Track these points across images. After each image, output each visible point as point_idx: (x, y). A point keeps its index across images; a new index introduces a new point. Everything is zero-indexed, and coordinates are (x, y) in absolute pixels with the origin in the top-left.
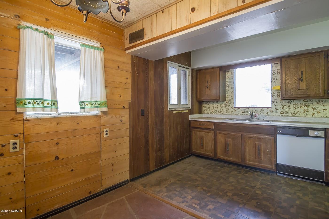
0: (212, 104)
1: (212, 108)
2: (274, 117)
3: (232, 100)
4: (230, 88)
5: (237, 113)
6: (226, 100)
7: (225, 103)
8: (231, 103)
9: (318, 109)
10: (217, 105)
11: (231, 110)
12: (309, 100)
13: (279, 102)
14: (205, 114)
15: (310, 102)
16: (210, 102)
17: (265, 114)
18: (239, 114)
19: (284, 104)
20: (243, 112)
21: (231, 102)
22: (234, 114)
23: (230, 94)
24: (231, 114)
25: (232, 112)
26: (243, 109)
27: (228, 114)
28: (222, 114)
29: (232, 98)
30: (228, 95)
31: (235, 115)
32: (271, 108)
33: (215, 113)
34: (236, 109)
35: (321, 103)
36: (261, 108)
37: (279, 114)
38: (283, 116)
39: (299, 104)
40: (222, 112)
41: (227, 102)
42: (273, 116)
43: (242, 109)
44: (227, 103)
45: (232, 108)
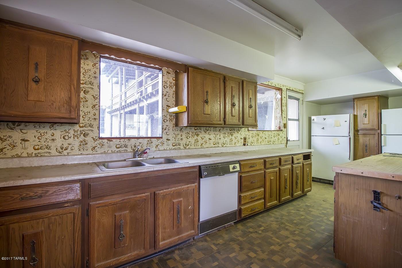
0: (34, 131)
1: (34, 141)
2: (166, 151)
3: (95, 123)
4: (88, 96)
5: (105, 149)
6: (81, 122)
7: (77, 127)
8: (91, 129)
9: (205, 138)
10: (50, 132)
11: (91, 143)
12: (199, 128)
13: (171, 130)
14: (9, 160)
15: (200, 130)
16: (27, 124)
17: (154, 149)
18: (110, 152)
19: (176, 133)
20: (118, 146)
21: (91, 126)
22: (98, 152)
23: (90, 109)
24: (91, 152)
25: (94, 148)
26: (118, 140)
27: (85, 152)
28: (68, 153)
29: (95, 119)
30: (86, 110)
31: (102, 153)
32: (161, 138)
33: (46, 155)
34: (104, 141)
35: (207, 132)
36: (149, 139)
37: (171, 147)
38: (175, 149)
39: (191, 133)
40: (66, 149)
41: (80, 127)
42: (164, 150)
43: (116, 141)
44: (82, 129)
45: (94, 139)
